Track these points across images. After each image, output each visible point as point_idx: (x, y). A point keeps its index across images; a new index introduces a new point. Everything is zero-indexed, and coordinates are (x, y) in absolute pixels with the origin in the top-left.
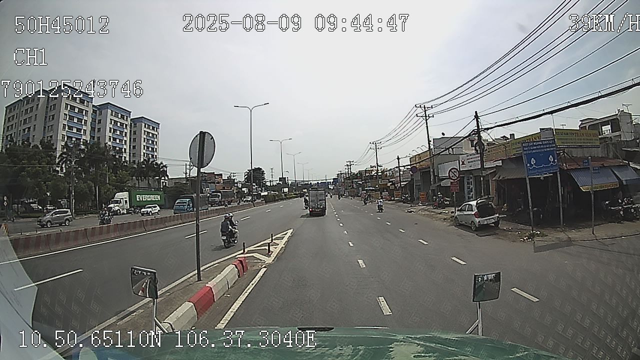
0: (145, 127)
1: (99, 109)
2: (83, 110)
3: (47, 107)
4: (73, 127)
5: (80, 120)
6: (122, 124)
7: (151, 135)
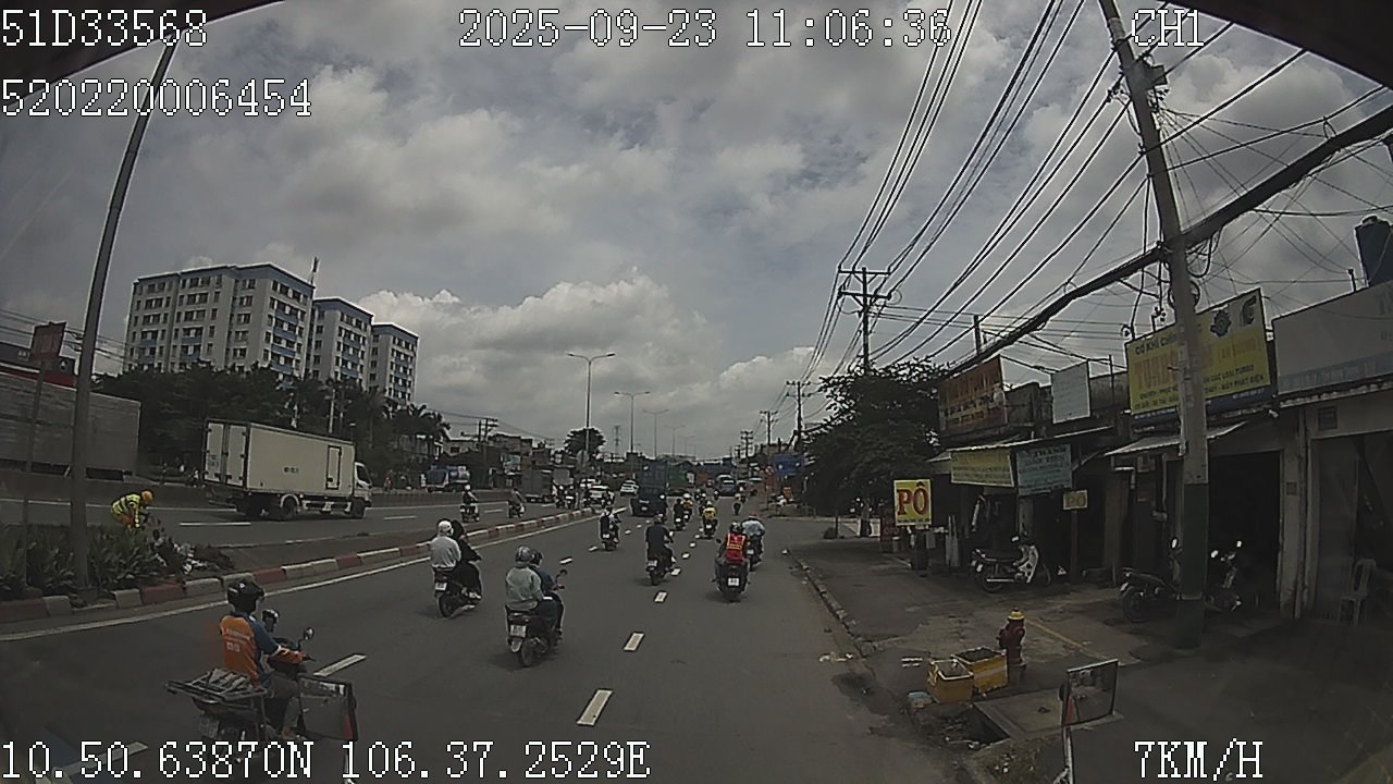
0: (394, 342)
1: (319, 307)
2: (297, 310)
3: (234, 299)
4: (281, 339)
5: (292, 327)
6: (357, 337)
7: (402, 357)
